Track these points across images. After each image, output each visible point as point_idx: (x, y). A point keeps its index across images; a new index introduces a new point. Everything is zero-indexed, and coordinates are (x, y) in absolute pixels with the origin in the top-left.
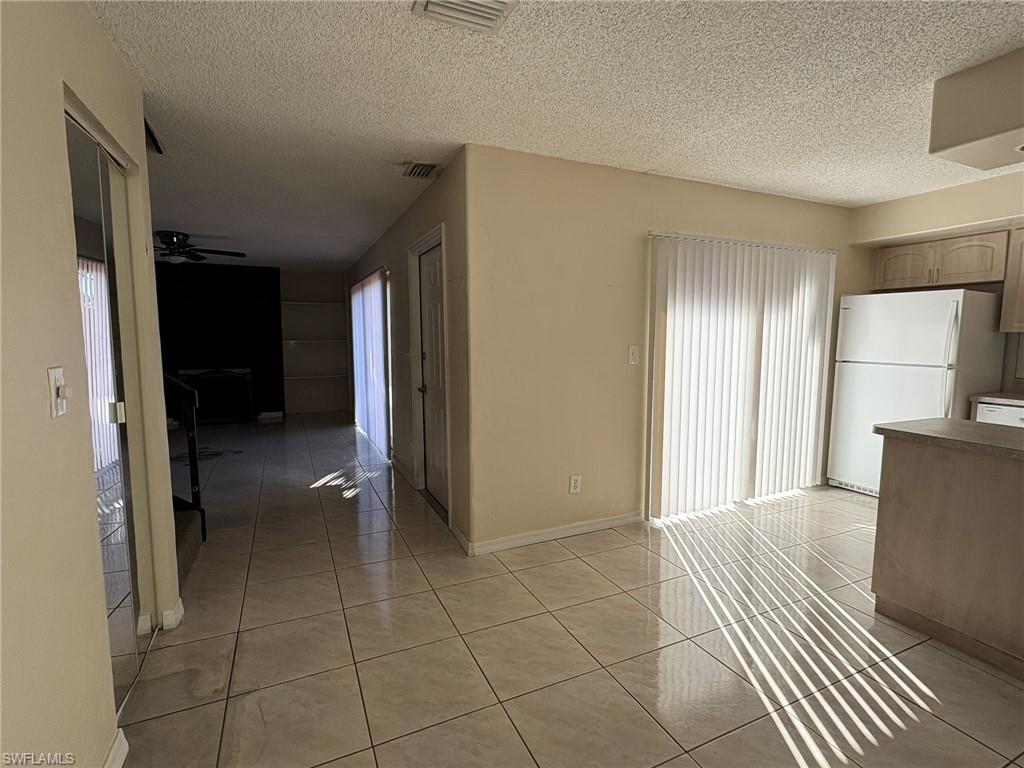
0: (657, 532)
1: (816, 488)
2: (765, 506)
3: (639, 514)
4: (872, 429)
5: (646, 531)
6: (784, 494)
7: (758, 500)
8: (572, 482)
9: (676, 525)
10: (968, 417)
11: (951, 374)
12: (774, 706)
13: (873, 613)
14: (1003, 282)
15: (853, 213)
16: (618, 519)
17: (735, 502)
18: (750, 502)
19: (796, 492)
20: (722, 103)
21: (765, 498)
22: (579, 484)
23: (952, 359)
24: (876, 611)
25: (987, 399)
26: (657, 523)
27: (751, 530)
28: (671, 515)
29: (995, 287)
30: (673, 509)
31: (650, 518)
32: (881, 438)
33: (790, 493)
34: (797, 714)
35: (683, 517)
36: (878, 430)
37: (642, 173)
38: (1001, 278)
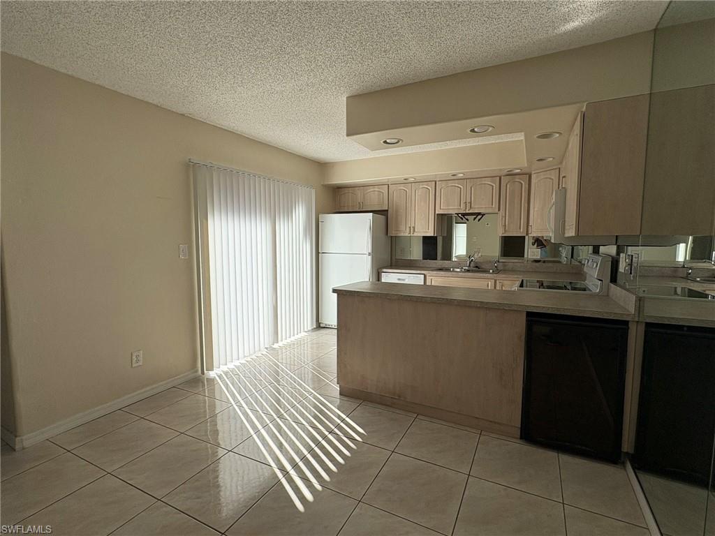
0: (211, 381)
1: (314, 330)
2: (285, 347)
3: (197, 371)
4: (331, 290)
5: (203, 383)
6: (296, 337)
7: (280, 344)
8: (134, 357)
9: (226, 373)
10: (379, 280)
11: (370, 257)
12: (282, 473)
13: (338, 396)
14: (387, 211)
15: (322, 166)
16: (179, 378)
17: (266, 348)
18: (276, 346)
19: (303, 334)
20: (231, 77)
21: (285, 342)
22: (141, 358)
23: (370, 251)
24: (340, 394)
25: (385, 270)
26: (212, 374)
27: (278, 367)
28: (221, 366)
29: (384, 213)
30: (222, 361)
31: (205, 372)
32: (336, 295)
33: (300, 336)
34: (296, 472)
35: (231, 366)
36: (334, 291)
37: (181, 114)
38: (387, 209)
